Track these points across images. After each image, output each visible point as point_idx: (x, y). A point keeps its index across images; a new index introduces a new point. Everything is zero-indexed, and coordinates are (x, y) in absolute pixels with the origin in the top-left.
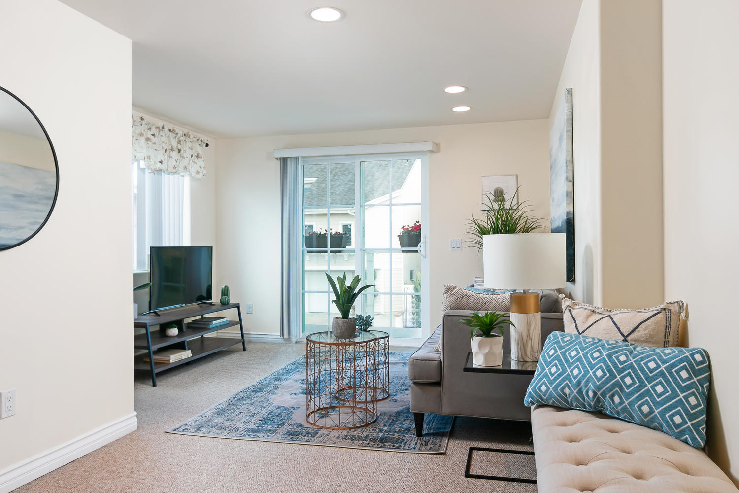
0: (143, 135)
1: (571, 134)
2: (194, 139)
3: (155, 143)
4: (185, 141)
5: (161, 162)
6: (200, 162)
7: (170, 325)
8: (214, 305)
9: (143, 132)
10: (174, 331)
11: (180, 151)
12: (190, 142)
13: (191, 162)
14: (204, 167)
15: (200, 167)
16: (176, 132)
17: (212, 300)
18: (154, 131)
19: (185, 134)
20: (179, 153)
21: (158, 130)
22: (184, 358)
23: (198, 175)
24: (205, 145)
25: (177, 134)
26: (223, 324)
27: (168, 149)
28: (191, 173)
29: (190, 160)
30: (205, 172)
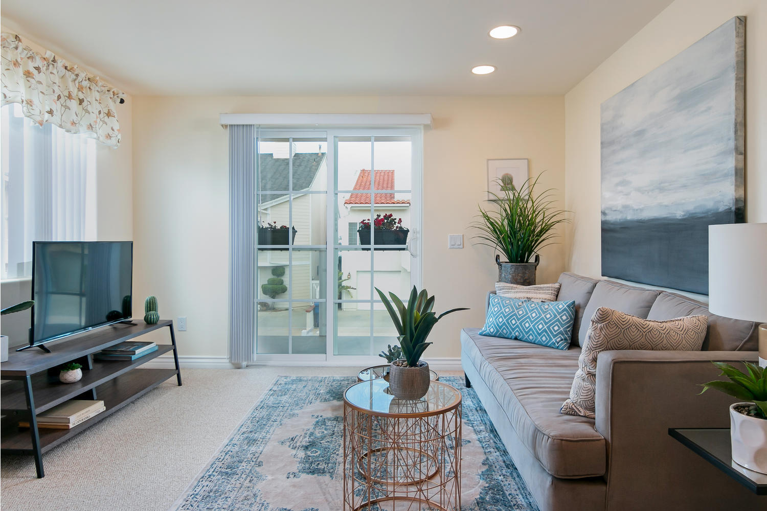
0: (19, 64)
1: (743, 84)
2: (103, 88)
3: (40, 83)
4: (89, 88)
5: (51, 112)
6: (114, 123)
7: (68, 366)
8: (135, 325)
9: (19, 60)
10: (76, 374)
11: (81, 102)
12: (98, 91)
13: (98, 120)
14: (118, 130)
15: (113, 130)
16: (76, 73)
17: (131, 317)
18: (39, 62)
19: (89, 79)
20: (80, 104)
21: (45, 63)
22: (92, 415)
23: (109, 141)
24: (119, 100)
25: (77, 75)
26: (150, 351)
27: (62, 96)
28: (99, 137)
29: (97, 118)
30: (119, 137)
